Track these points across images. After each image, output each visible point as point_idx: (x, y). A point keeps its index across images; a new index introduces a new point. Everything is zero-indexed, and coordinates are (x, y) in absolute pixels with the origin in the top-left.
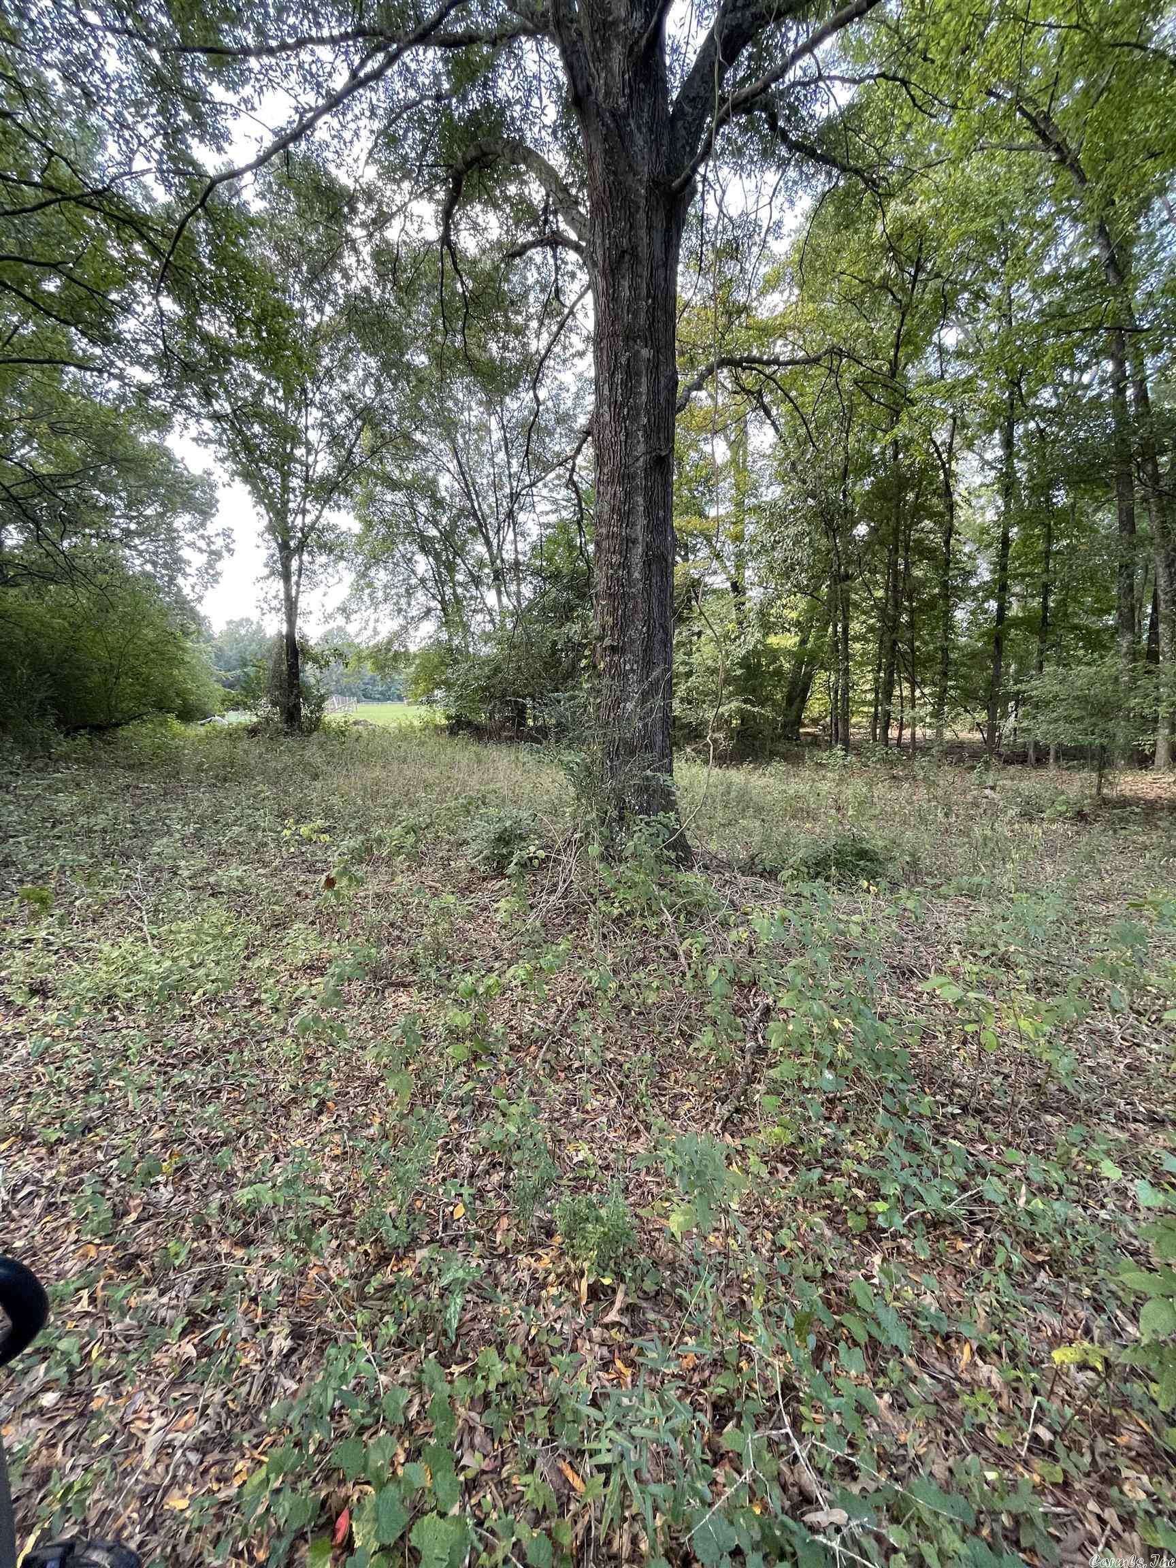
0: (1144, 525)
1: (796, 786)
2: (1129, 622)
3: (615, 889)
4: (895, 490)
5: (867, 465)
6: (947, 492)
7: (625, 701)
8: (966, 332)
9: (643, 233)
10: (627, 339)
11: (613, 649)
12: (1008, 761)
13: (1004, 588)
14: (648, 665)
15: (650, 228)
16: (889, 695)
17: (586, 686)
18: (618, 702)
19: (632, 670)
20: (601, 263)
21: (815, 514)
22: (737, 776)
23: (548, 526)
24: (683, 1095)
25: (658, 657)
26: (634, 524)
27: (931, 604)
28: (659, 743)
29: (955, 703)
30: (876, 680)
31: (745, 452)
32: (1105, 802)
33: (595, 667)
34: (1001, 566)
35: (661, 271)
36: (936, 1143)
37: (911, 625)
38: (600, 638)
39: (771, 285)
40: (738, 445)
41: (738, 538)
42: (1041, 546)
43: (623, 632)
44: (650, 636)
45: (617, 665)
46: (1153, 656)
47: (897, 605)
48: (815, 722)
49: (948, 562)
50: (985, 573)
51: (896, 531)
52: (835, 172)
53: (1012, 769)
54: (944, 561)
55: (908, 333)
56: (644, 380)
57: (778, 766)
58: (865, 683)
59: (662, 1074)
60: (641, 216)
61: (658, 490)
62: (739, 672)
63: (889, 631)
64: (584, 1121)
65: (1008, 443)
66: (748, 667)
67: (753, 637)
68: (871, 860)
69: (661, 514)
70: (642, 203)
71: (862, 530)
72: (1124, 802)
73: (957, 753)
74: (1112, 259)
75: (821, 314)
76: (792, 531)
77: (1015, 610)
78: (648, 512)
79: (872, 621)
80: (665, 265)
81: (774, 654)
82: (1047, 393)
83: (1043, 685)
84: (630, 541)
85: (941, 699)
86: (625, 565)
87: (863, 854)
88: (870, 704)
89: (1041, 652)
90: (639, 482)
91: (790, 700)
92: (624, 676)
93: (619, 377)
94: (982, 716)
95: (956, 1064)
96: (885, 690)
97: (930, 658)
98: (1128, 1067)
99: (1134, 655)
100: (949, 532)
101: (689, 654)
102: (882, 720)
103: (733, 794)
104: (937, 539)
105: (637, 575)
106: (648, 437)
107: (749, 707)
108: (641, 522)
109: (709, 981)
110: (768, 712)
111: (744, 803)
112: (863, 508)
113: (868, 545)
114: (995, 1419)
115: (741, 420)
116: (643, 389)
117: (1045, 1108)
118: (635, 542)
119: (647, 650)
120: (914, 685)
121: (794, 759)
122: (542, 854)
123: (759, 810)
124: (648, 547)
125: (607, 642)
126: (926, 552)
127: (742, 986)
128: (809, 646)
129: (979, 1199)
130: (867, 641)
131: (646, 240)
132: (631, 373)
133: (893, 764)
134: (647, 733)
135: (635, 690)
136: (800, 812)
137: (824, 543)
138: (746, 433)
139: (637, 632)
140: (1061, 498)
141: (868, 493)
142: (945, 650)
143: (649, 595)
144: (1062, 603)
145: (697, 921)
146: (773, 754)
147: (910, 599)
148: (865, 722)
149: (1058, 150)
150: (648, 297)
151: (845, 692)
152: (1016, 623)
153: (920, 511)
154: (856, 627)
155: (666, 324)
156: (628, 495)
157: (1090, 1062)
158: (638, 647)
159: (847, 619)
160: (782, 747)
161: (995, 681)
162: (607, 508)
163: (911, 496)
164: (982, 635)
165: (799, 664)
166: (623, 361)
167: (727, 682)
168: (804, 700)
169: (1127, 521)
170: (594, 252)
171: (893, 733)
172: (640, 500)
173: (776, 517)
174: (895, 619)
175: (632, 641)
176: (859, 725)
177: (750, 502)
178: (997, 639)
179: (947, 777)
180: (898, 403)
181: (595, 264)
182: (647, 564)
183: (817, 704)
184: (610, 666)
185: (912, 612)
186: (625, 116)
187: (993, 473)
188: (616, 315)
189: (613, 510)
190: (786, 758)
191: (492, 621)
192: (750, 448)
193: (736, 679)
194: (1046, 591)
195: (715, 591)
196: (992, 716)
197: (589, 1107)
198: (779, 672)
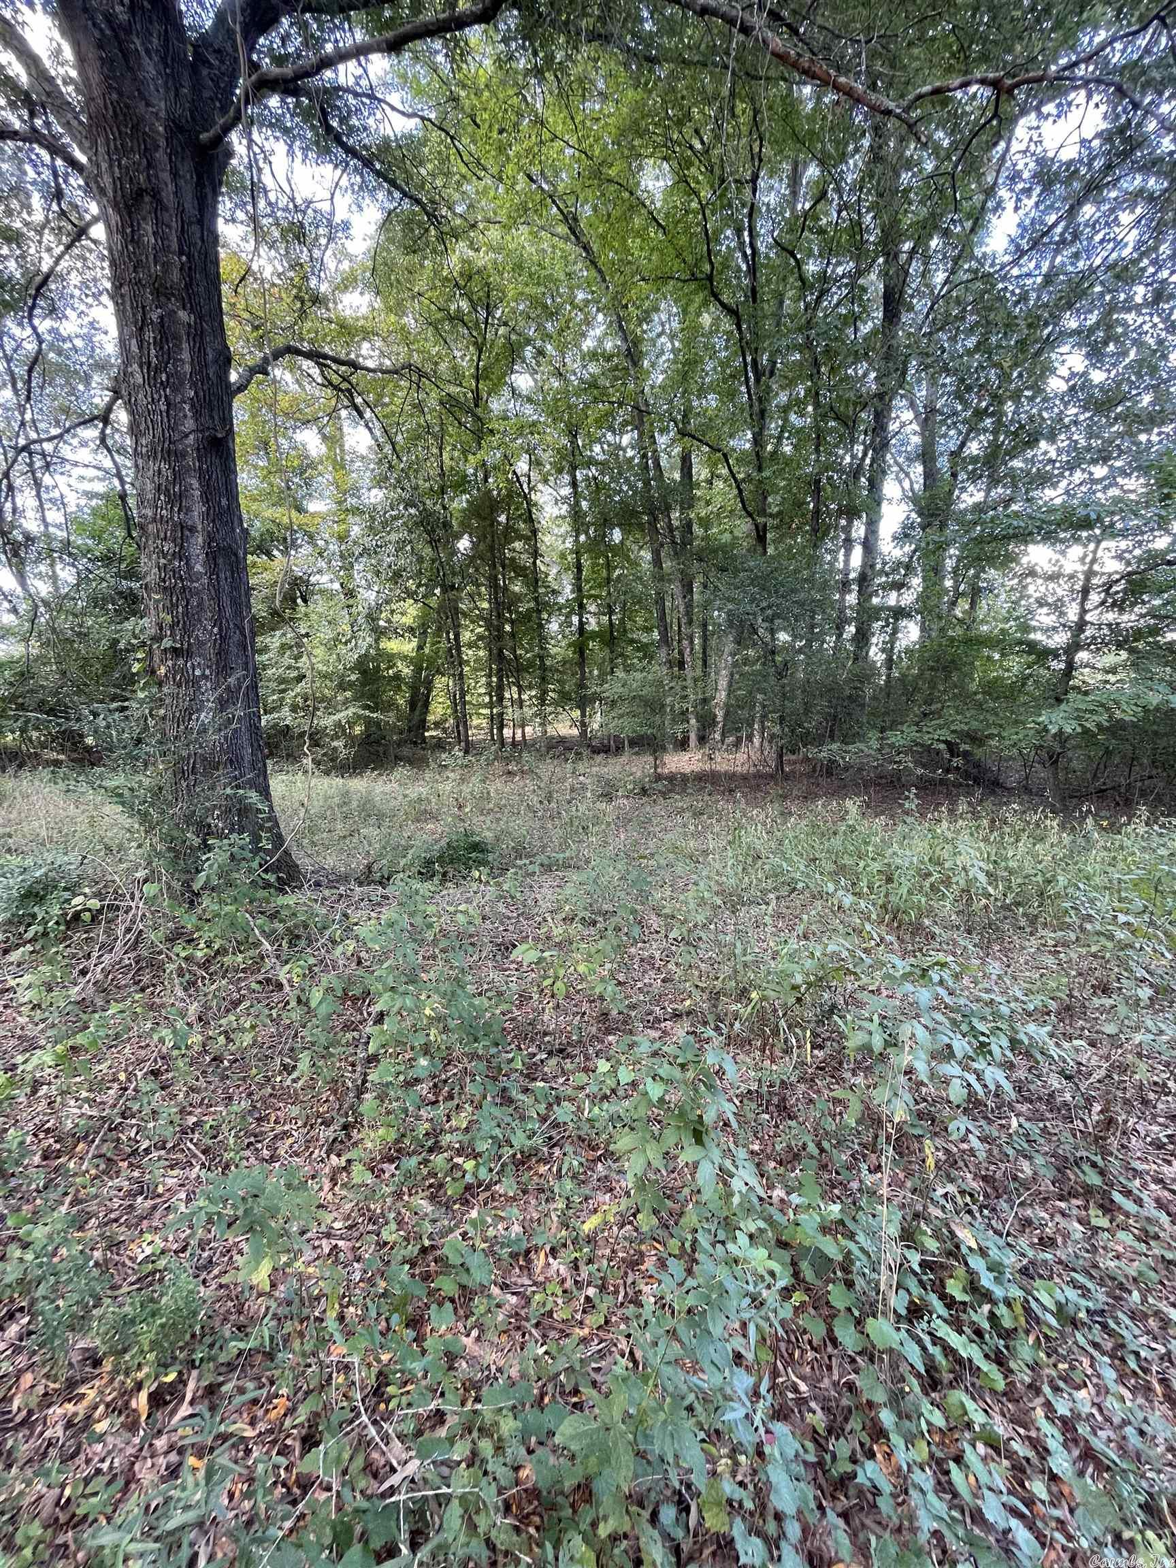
0: (667, 565)
1: (418, 790)
2: (665, 640)
3: (198, 929)
4: (487, 511)
5: (462, 483)
6: (530, 520)
7: (199, 711)
8: (535, 381)
9: (166, 176)
10: (157, 293)
11: (176, 652)
12: (596, 751)
13: (582, 606)
14: (223, 669)
15: (175, 175)
16: (501, 698)
17: (141, 695)
18: (189, 713)
19: (204, 676)
20: (111, 194)
21: (416, 523)
22: (358, 785)
23: (90, 495)
24: (285, 1133)
25: (235, 660)
26: (189, 510)
27: (527, 616)
28: (247, 758)
29: (555, 703)
30: (489, 684)
31: (342, 451)
32: (658, 778)
33: (153, 672)
34: (578, 588)
35: (195, 228)
36: (526, 1091)
37: (513, 635)
38: (158, 639)
39: (347, 283)
40: (333, 440)
41: (342, 538)
42: (604, 573)
43: (186, 632)
44: (223, 638)
45: (182, 671)
46: (681, 664)
47: (500, 616)
48: (437, 725)
49: (537, 581)
50: (568, 593)
51: (492, 548)
52: (397, 195)
53: (599, 758)
54: (533, 579)
55: (485, 369)
56: (185, 346)
57: (401, 772)
58: (479, 689)
59: (259, 1120)
60: (161, 156)
61: (217, 474)
62: (353, 677)
63: (495, 639)
64: (154, 1208)
65: (574, 484)
66: (364, 672)
67: (365, 641)
68: (482, 851)
69: (224, 502)
70: (162, 143)
71: (464, 544)
72: (671, 778)
73: (558, 747)
74: (628, 350)
75: (402, 329)
76: (394, 537)
77: (592, 624)
78: (206, 497)
79: (481, 630)
80: (200, 222)
81: (390, 658)
82: (597, 448)
83: (612, 689)
84: (185, 529)
85: (542, 700)
86: (181, 555)
87: (476, 847)
88: (485, 706)
89: (612, 661)
90: (191, 461)
91: (412, 704)
92: (195, 682)
93: (149, 335)
94: (577, 714)
95: (546, 1018)
96: (498, 693)
97: (531, 664)
98: (663, 981)
99: (670, 664)
100: (536, 554)
101: (297, 658)
102: (498, 722)
103: (354, 804)
104: (525, 560)
105: (198, 568)
106: (197, 415)
107: (367, 713)
108: (198, 509)
109: (313, 1004)
110: (391, 717)
111: (369, 812)
112: (462, 524)
113: (472, 559)
114: (560, 1301)
115: (333, 414)
116: (186, 356)
117: (608, 1031)
118: (192, 529)
119: (222, 653)
120: (521, 690)
121: (418, 763)
122: (95, 904)
123: (381, 816)
124: (210, 538)
125: (167, 643)
126: (520, 571)
127: (355, 999)
128: (427, 651)
129: (556, 1125)
130: (478, 648)
131: (171, 188)
132: (166, 333)
133: (508, 760)
134: (232, 745)
135: (210, 698)
136: (423, 814)
137: (427, 552)
138: (340, 429)
139: (207, 631)
140: (617, 535)
141: (464, 510)
142: (542, 658)
143: (217, 591)
144: (622, 621)
145: (303, 943)
146: (398, 758)
147: (510, 612)
148: (484, 723)
149: (585, 248)
150: (181, 253)
151: (463, 696)
152: (593, 635)
153: (510, 533)
154: (466, 636)
155: (207, 290)
156: (178, 476)
157: (639, 985)
158: (210, 650)
159: (457, 627)
160: (406, 751)
161: (581, 686)
162: (149, 486)
163: (502, 518)
164: (569, 645)
165: (419, 669)
166: (154, 316)
167: (342, 687)
168: (426, 704)
169: (657, 561)
170: (99, 175)
171: (507, 733)
172: (195, 483)
173: (377, 522)
174: (500, 629)
175: (201, 644)
176: (478, 726)
177: (351, 501)
178: (580, 649)
179: (547, 769)
180: (480, 433)
181: (102, 191)
182: (211, 557)
183: (439, 708)
184: (174, 671)
185: (512, 622)
186: (128, 31)
187: (565, 507)
188: (139, 261)
189: (158, 489)
190: (412, 762)
191: (14, 610)
192: (347, 447)
193: (351, 685)
194: (611, 612)
195: (321, 592)
196: (583, 715)
197: (160, 1189)
198: (397, 677)
